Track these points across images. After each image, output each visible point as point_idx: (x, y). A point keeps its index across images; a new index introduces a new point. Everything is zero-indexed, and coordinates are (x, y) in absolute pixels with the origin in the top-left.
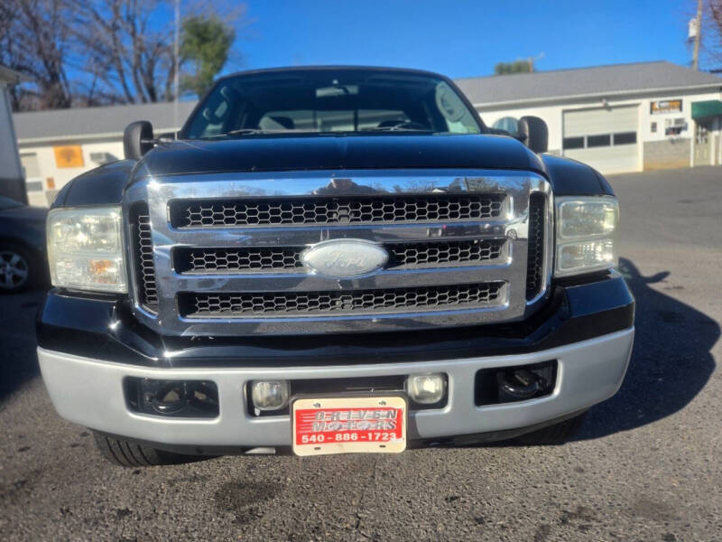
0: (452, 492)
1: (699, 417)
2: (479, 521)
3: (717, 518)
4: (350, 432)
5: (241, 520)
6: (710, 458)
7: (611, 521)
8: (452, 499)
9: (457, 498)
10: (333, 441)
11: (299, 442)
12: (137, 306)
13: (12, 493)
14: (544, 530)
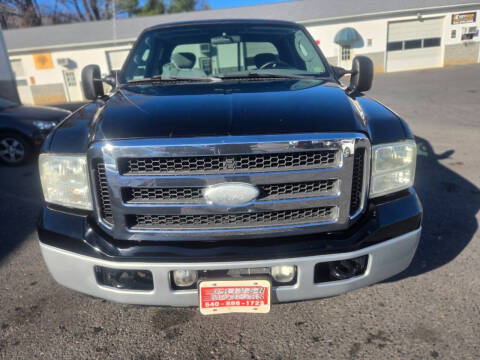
0: (300, 319)
1: (463, 267)
2: (316, 339)
3: (466, 341)
4: (235, 300)
5: (169, 337)
6: (467, 298)
7: (398, 342)
8: (300, 324)
9: (302, 323)
10: (225, 305)
11: (204, 306)
12: (100, 220)
13: (30, 314)
14: (357, 346)
